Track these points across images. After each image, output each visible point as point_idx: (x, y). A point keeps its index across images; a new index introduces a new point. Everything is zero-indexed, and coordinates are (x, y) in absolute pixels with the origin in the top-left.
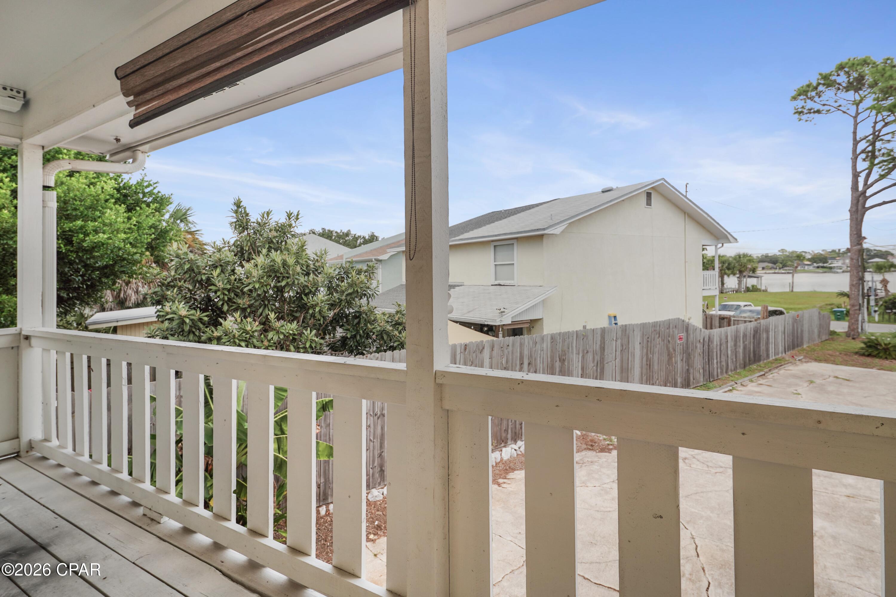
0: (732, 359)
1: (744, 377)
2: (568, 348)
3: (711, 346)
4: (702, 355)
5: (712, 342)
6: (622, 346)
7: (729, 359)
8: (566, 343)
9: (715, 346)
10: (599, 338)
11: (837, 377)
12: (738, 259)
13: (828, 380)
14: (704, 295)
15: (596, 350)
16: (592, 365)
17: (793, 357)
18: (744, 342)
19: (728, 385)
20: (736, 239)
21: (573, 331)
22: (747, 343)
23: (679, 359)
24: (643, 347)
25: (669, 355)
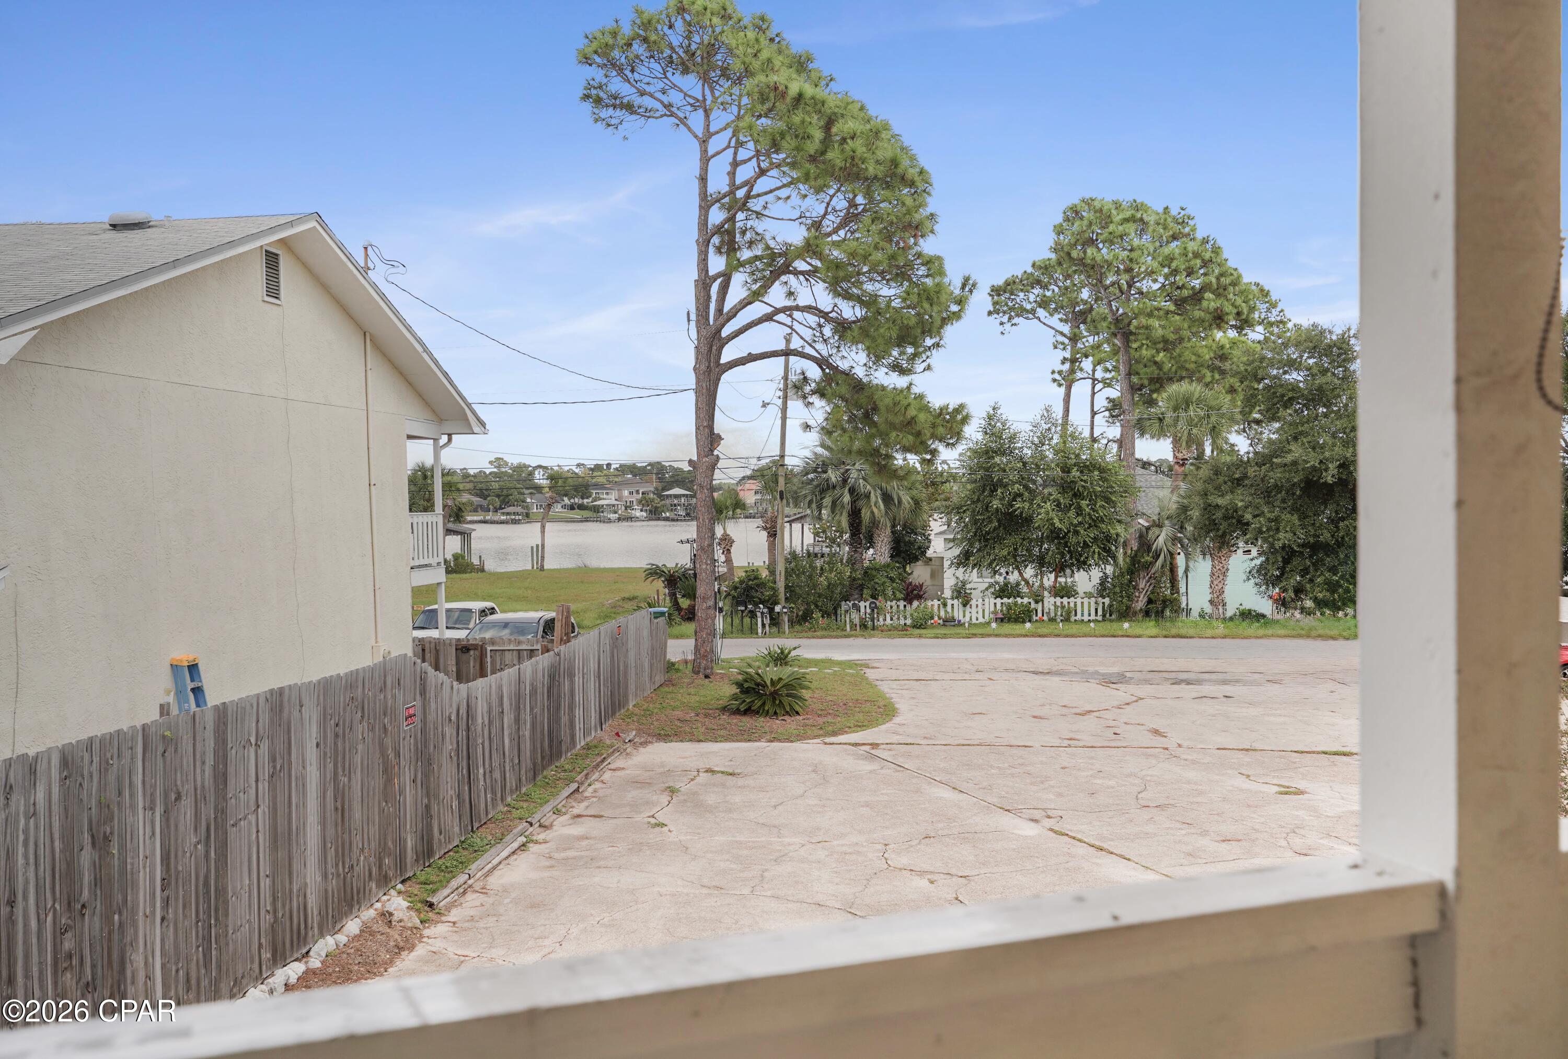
0: (512, 760)
1: (541, 805)
2: (120, 794)
3: (472, 728)
4: (455, 758)
5: (474, 719)
6: (273, 759)
7: (507, 761)
8: (112, 778)
9: (479, 728)
10: (211, 744)
11: (709, 771)
12: (420, 482)
13: (698, 780)
14: (416, 583)
15: (203, 787)
16: (194, 840)
17: (617, 734)
18: (532, 709)
19: (515, 831)
20: (483, 424)
21: (133, 728)
22: (537, 710)
23: (407, 778)
24: (325, 754)
25: (385, 771)
